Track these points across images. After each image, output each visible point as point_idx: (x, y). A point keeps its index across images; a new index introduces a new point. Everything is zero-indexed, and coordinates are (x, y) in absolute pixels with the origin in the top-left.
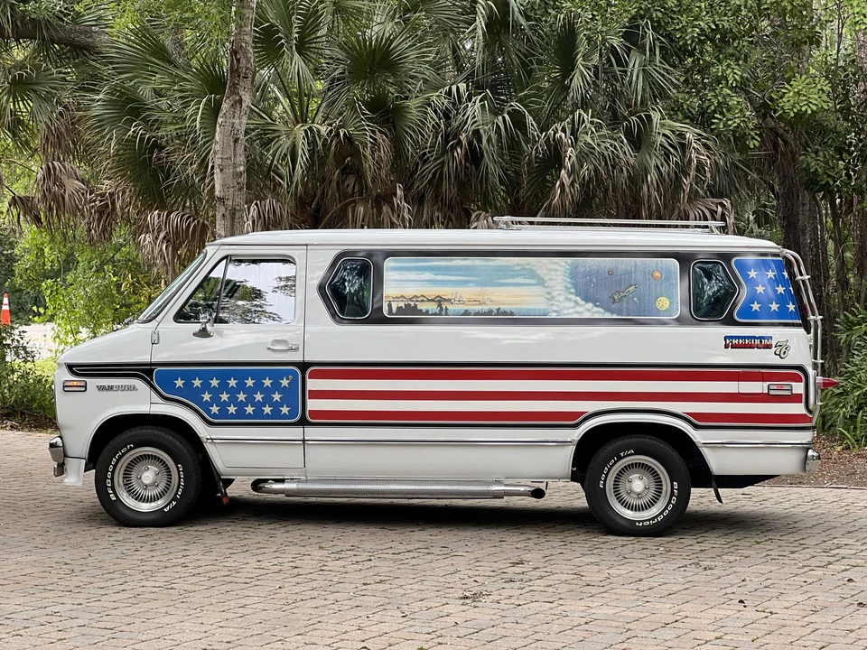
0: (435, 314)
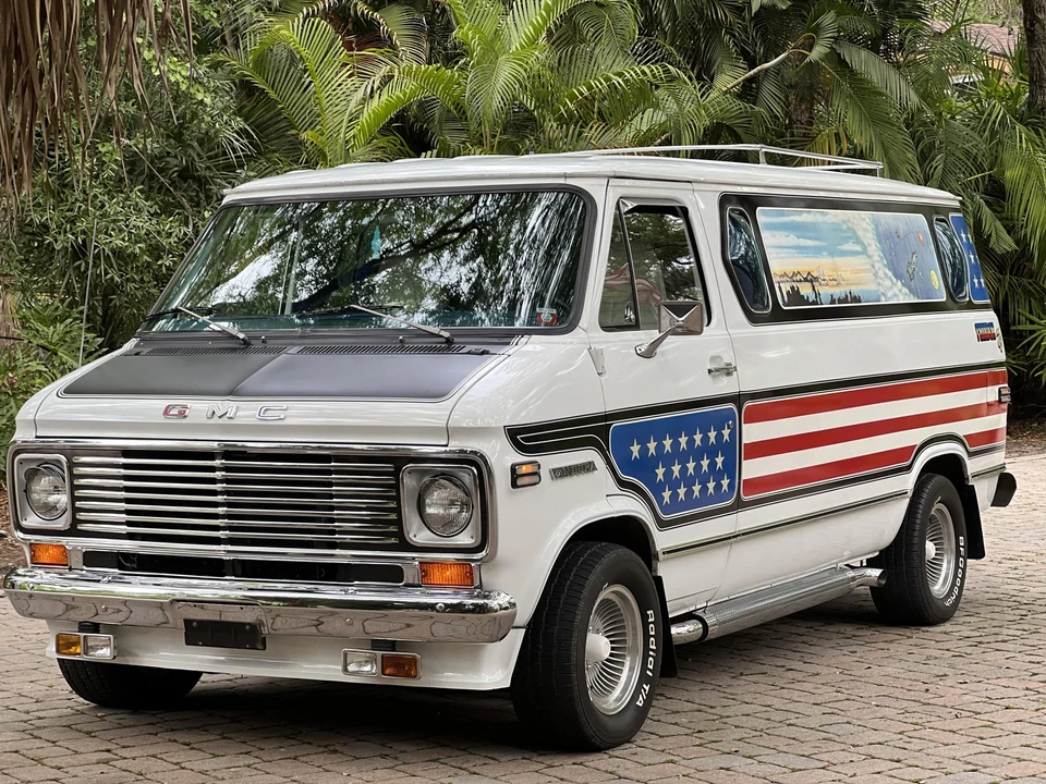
0: (815, 303)
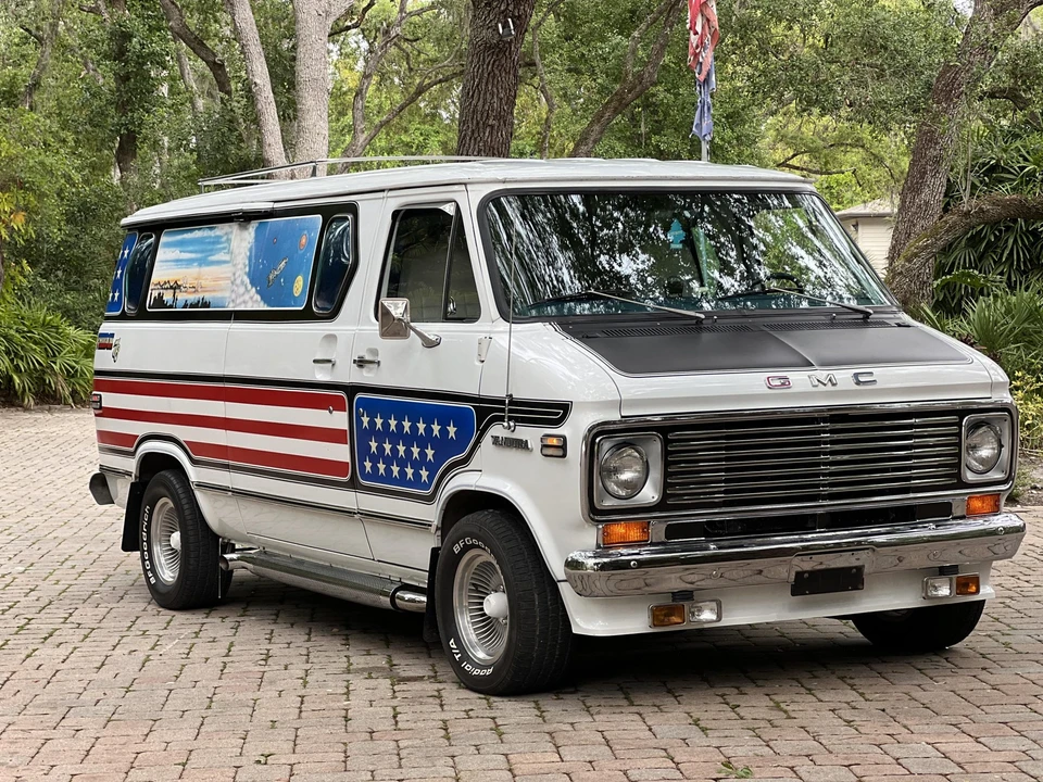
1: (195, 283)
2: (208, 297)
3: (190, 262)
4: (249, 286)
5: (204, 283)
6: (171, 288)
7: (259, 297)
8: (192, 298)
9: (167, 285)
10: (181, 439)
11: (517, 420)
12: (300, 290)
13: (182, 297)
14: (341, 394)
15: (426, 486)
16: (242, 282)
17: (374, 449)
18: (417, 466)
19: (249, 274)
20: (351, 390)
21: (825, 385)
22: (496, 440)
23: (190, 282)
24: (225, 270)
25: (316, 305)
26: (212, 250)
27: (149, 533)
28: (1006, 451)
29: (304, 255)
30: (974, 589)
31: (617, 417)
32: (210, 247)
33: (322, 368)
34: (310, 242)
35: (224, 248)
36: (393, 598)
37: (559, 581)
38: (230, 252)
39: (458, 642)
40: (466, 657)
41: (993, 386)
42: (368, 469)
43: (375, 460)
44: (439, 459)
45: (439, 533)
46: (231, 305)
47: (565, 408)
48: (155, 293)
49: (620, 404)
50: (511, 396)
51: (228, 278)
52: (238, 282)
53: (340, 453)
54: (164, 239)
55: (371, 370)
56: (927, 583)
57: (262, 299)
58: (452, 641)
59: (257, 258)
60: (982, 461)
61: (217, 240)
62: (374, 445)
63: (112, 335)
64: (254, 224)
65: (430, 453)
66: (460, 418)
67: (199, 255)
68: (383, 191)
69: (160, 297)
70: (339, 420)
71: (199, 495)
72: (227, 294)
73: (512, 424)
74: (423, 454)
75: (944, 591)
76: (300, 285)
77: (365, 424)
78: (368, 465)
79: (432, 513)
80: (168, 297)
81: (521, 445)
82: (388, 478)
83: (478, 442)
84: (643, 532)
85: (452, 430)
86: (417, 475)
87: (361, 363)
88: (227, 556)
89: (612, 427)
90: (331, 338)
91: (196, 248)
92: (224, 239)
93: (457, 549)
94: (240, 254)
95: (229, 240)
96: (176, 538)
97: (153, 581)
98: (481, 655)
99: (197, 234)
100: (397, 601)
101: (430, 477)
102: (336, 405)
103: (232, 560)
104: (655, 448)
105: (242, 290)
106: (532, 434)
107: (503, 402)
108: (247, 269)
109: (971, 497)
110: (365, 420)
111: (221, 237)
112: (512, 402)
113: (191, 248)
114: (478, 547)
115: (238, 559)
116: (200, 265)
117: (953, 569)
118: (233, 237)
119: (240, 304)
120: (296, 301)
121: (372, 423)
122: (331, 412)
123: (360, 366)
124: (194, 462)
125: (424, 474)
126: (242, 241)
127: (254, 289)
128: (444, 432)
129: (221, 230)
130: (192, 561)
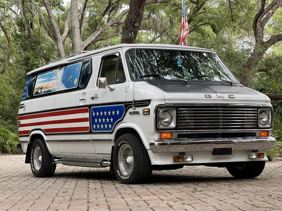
1: (47, 86)
2: (50, 89)
3: (45, 81)
4: (62, 84)
5: (49, 86)
6: (40, 88)
7: (64, 86)
8: (46, 90)
9: (39, 88)
10: (42, 129)
11: (136, 106)
12: (76, 82)
13: (43, 90)
14: (87, 108)
15: (110, 129)
16: (60, 83)
17: (96, 121)
18: (108, 124)
19: (62, 81)
20: (90, 106)
21: (221, 97)
22: (130, 113)
23: (46, 86)
24: (55, 81)
25: (80, 85)
26: (52, 77)
27: (33, 157)
28: (270, 120)
29: (77, 73)
30: (262, 157)
31: (164, 103)
32: (52, 76)
33: (82, 102)
34: (79, 69)
35: (55, 76)
36: (101, 164)
37: (148, 150)
38: (57, 76)
39: (119, 171)
40: (122, 175)
41: (266, 101)
42: (95, 127)
43: (96, 124)
44: (114, 121)
45: (114, 142)
46: (57, 90)
47: (149, 101)
48: (36, 91)
49: (165, 100)
50: (134, 100)
51: (56, 83)
52: (59, 83)
53: (87, 124)
54: (38, 76)
55: (95, 100)
56: (249, 154)
57: (65, 87)
58: (118, 171)
59: (64, 76)
60: (264, 122)
61: (53, 74)
62: (96, 120)
63: (24, 104)
64: (64, 68)
65: (112, 120)
66: (120, 109)
67: (48, 79)
68: (99, 53)
69: (37, 91)
70: (86, 115)
71: (47, 144)
72: (56, 87)
73: (135, 108)
74: (110, 120)
75: (254, 157)
76: (76, 81)
77: (94, 115)
78: (94, 126)
79: (112, 137)
80: (39, 91)
81: (137, 113)
82: (100, 129)
83: (125, 114)
84: (171, 136)
85: (118, 112)
86: (108, 127)
87: (93, 98)
88: (55, 160)
89: (162, 106)
90: (85, 93)
91: (47, 77)
92: (55, 73)
93: (119, 145)
94: (59, 76)
95: (56, 73)
96: (40, 158)
97: (34, 170)
98: (126, 174)
99: (48, 73)
100: (102, 164)
101: (112, 127)
102: (86, 111)
103: (56, 161)
104: (174, 112)
105: (60, 85)
106: (140, 110)
107: (132, 102)
108: (61, 80)
109: (261, 131)
110: (94, 114)
111: (54, 73)
112: (135, 102)
113: (46, 77)
114: (125, 143)
115: (58, 161)
116: (48, 81)
117: (256, 151)
118: (57, 72)
119: (59, 89)
120: (75, 85)
121: (96, 114)
122: (84, 113)
123: (93, 99)
124: (46, 135)
125: (110, 126)
126: (60, 73)
127: (63, 85)
128: (116, 113)
129: (54, 71)
130: (45, 163)
